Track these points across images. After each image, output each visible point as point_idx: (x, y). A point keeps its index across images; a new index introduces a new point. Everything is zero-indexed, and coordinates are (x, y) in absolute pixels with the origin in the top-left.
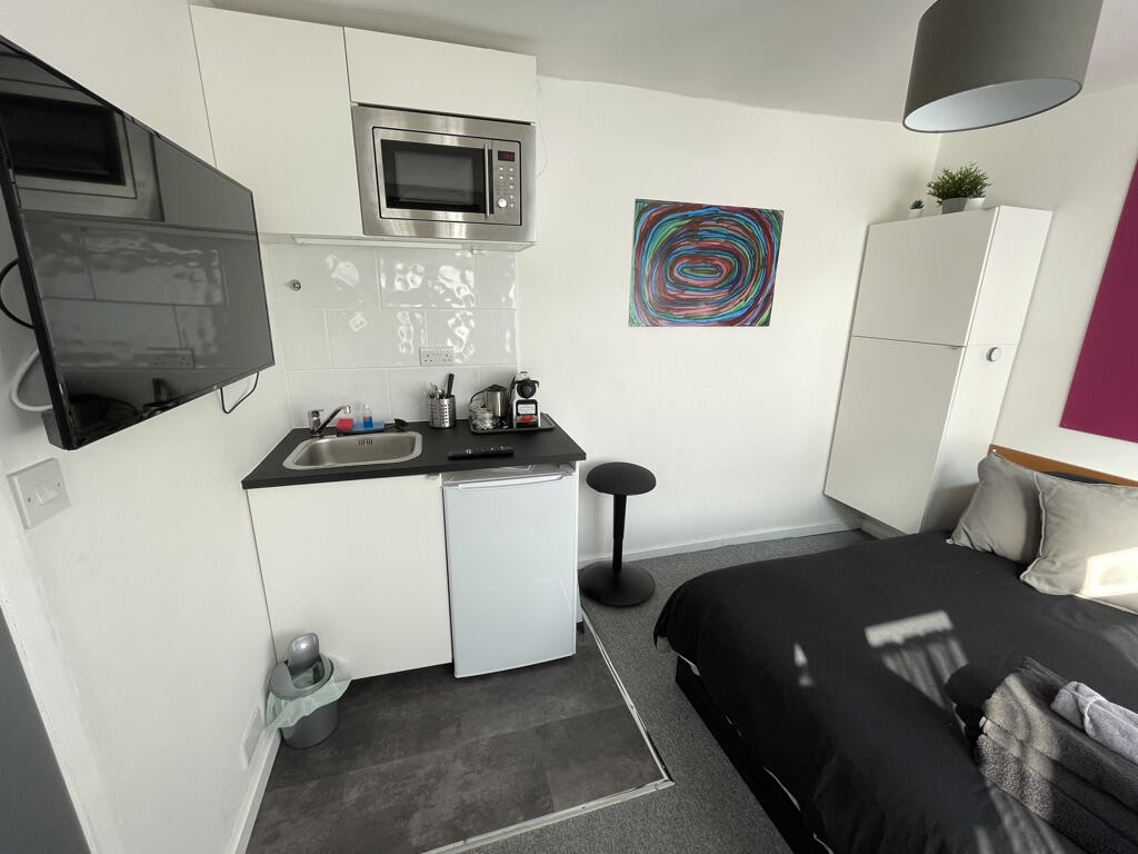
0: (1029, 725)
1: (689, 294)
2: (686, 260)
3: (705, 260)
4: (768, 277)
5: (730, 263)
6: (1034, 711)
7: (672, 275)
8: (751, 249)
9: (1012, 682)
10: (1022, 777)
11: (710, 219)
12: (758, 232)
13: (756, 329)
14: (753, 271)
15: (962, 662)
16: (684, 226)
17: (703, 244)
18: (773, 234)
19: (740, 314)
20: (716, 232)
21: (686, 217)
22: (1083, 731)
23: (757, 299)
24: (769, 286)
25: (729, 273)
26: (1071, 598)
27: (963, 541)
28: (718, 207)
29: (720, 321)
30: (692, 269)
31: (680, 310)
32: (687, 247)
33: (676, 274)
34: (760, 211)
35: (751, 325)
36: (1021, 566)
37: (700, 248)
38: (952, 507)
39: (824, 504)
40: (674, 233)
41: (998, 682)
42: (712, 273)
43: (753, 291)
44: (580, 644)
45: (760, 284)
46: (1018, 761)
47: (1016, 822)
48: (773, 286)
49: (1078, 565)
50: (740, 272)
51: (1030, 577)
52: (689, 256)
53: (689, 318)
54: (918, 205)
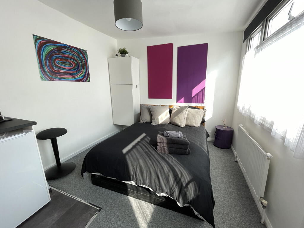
0: (163, 139)
1: (62, 71)
2: (59, 60)
3: (66, 61)
4: (87, 69)
5: (74, 62)
6: (163, 137)
7: (55, 64)
8: (80, 59)
9: (158, 135)
10: (164, 149)
11: (65, 48)
12: (81, 55)
13: (87, 83)
14: (82, 66)
15: (150, 139)
16: (56, 48)
17: (64, 55)
18: (85, 56)
19: (81, 78)
20: (68, 53)
21: (56, 46)
22: (169, 137)
23: (85, 74)
24: (88, 71)
25: (75, 65)
26: (158, 125)
27: (142, 122)
28: (67, 45)
29: (76, 80)
30: (62, 63)
31: (61, 76)
32: (58, 55)
33: (56, 64)
34: (80, 49)
35: (85, 82)
36: (151, 122)
37: (63, 56)
38: (138, 117)
39: (114, 126)
40: (52, 50)
41: (156, 136)
42: (69, 65)
43: (84, 72)
44: (52, 196)
45: (85, 70)
46: (163, 146)
47: (166, 156)
48: (89, 71)
49: (158, 119)
50: (78, 66)
51: (153, 124)
52: (60, 59)
53: (65, 78)
54: (117, 55)
